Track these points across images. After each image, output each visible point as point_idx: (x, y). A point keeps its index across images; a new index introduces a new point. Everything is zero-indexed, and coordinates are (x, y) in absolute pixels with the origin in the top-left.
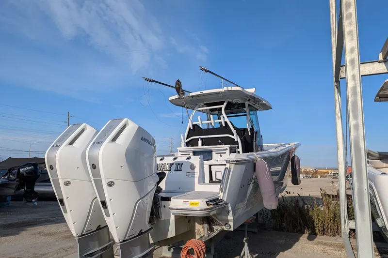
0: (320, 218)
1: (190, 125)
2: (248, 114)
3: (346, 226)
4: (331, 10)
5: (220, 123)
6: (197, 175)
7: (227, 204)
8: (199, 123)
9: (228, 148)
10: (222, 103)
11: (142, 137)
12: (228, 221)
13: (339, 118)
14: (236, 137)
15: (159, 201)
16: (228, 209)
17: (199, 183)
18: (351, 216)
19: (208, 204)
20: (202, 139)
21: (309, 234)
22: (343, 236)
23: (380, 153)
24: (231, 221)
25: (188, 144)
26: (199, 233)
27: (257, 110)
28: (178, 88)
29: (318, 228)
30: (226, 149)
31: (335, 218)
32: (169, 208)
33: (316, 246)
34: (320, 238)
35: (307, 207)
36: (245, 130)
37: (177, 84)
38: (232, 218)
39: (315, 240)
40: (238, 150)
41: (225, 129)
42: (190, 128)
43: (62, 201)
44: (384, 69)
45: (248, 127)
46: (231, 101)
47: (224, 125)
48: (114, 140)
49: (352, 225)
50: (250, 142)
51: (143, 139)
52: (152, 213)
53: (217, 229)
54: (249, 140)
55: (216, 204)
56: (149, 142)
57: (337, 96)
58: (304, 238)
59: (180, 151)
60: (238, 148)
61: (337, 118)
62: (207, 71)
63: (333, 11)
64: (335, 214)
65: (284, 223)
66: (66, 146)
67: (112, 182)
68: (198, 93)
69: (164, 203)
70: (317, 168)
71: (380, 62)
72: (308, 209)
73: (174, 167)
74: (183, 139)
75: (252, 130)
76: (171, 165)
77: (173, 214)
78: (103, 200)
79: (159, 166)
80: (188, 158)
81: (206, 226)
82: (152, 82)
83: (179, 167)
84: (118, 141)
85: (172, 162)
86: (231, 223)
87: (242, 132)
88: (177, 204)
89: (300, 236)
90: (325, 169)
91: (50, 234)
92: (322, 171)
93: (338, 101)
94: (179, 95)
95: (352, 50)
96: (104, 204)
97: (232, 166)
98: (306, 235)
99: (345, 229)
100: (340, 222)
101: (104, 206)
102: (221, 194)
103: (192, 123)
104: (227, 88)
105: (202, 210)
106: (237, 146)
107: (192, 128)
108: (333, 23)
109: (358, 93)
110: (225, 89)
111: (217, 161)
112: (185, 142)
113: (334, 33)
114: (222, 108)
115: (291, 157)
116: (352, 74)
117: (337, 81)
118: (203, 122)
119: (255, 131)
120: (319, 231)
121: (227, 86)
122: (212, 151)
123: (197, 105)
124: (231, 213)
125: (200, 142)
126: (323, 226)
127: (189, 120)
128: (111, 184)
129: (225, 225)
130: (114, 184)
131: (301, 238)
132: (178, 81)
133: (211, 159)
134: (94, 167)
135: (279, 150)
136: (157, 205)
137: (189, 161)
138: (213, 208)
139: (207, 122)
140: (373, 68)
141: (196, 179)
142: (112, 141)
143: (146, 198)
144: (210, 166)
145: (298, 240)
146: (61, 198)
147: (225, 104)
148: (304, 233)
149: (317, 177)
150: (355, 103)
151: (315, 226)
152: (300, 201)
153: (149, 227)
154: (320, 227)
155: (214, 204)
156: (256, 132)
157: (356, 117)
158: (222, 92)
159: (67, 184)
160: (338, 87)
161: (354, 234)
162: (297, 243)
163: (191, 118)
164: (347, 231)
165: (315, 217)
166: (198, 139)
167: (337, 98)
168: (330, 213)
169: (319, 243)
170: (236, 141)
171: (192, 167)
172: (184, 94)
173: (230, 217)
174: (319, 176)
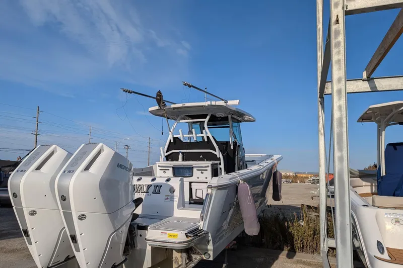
0: (300, 234)
1: (170, 138)
2: (230, 127)
3: (325, 244)
4: (318, 24)
5: (203, 137)
6: (176, 199)
7: (207, 233)
8: (180, 136)
9: (210, 165)
10: (205, 116)
11: (118, 164)
12: (208, 250)
13: (321, 134)
14: (218, 153)
15: (134, 230)
16: (208, 238)
17: (178, 207)
18: (330, 233)
19: (187, 236)
20: (183, 153)
21: (289, 251)
22: (321, 254)
23: (360, 171)
24: (210, 251)
25: (168, 158)
26: (177, 262)
27: (240, 122)
28: (159, 99)
29: (297, 244)
30: (208, 166)
31: (314, 236)
32: (146, 239)
33: (295, 266)
34: (299, 256)
35: (288, 223)
36: (227, 143)
37: (157, 95)
38: (212, 248)
39: (294, 258)
40: (220, 166)
41: (207, 144)
42: (170, 141)
43: (26, 232)
44: (367, 88)
45: (231, 140)
46: (213, 113)
47: (206, 140)
48: (87, 168)
49: (331, 243)
50: (232, 156)
51: (120, 166)
52: (127, 244)
53: (196, 258)
54: (231, 155)
55: (196, 235)
56: (125, 168)
57: (320, 112)
58: (283, 255)
59: (159, 166)
60: (220, 164)
61: (320, 134)
62: (190, 86)
63: (320, 26)
64: (315, 231)
65: (264, 238)
66: (32, 171)
67: (83, 215)
68: (180, 105)
69: (140, 232)
70: (296, 173)
71: (363, 81)
72: (288, 226)
73: (152, 189)
74: (163, 153)
75: (235, 143)
76: (149, 186)
77: (149, 245)
78: (73, 234)
79: (135, 187)
80: (168, 180)
81: (185, 255)
82: (131, 93)
83: (157, 189)
84: (92, 170)
85: (150, 183)
86: (211, 253)
87: (224, 146)
88: (155, 235)
89: (280, 254)
90: (304, 173)
91: (13, 251)
92: (302, 175)
93: (321, 117)
94: (160, 106)
95: (339, 80)
96: (74, 238)
97: (214, 192)
98: (285, 252)
99: (324, 247)
100: (319, 239)
101: (74, 241)
102: (202, 223)
103: (173, 136)
104: (211, 103)
105: (181, 243)
106: (218, 162)
107: (172, 141)
108: (319, 38)
109: (343, 125)
110: (209, 103)
111: (198, 178)
112: (164, 155)
113: (320, 47)
114: (204, 121)
115: (273, 172)
116: (338, 104)
117: (321, 97)
118: (184, 136)
119: (238, 144)
120: (299, 248)
121: (211, 100)
122: (193, 168)
123: (178, 116)
124: (211, 243)
125: (180, 156)
126: (303, 243)
127: (170, 133)
128: (82, 218)
129: (204, 254)
130: (85, 218)
131: (280, 256)
132: (159, 92)
133: (192, 176)
134: (64, 198)
135: (262, 167)
136: (133, 234)
137: (169, 183)
138: (193, 239)
139: (188, 136)
140: (357, 86)
141: (176, 204)
142: (85, 170)
143: (121, 230)
144: (190, 183)
145: (277, 258)
146: (25, 228)
147: (208, 117)
148: (283, 250)
149: (297, 182)
150: (340, 135)
151: (295, 243)
152: (281, 214)
153: (123, 259)
154: (299, 244)
155: (194, 236)
156: (239, 146)
157: (341, 150)
158: (205, 106)
159: (33, 213)
160: (322, 103)
161: (332, 251)
162: (277, 262)
163: (172, 131)
164: (326, 250)
165: (295, 232)
166: (179, 153)
167: (320, 114)
168: (309, 230)
169: (298, 262)
170: (218, 157)
171: (172, 190)
172: (165, 106)
173: (210, 247)
174: (299, 181)
